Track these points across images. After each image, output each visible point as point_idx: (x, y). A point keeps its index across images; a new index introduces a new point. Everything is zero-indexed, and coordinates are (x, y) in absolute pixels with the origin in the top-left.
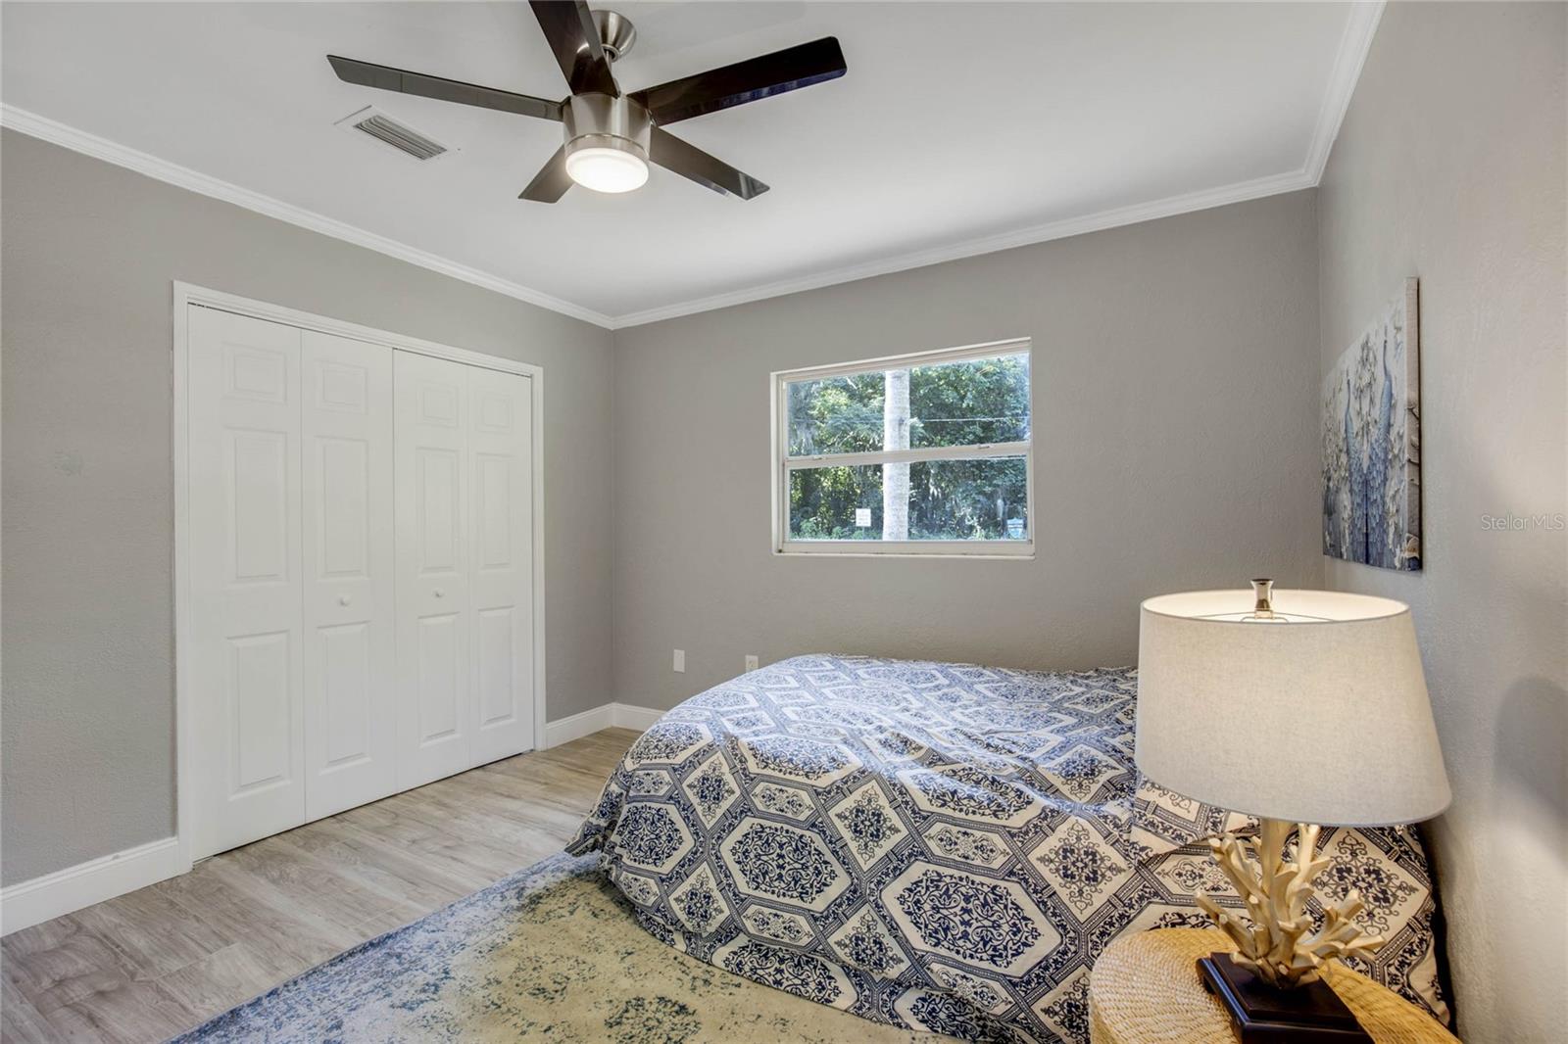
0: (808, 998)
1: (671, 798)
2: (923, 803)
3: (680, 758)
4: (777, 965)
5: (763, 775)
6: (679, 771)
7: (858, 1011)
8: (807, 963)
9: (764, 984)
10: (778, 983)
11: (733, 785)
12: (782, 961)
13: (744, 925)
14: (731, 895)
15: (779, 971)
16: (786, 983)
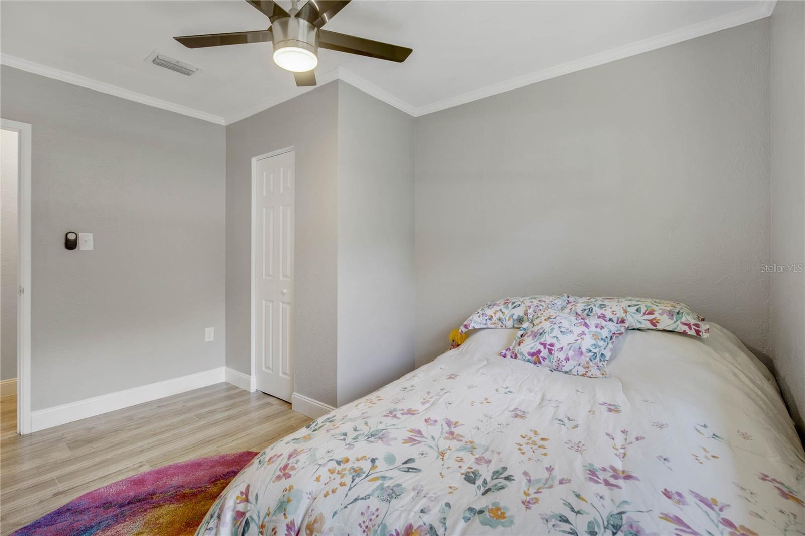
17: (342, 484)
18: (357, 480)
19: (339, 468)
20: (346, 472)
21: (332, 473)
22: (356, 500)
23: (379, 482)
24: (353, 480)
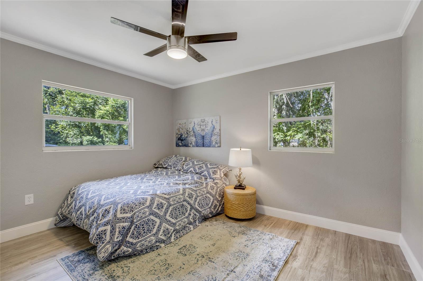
0: (189, 232)
1: (150, 214)
2: (195, 189)
3: (148, 204)
4: (182, 232)
5: (170, 197)
6: (150, 206)
7: (194, 228)
8: (185, 228)
9: (182, 236)
10: (184, 234)
11: (165, 202)
12: (182, 231)
13: (176, 228)
14: (172, 225)
15: (183, 232)
16: (185, 233)
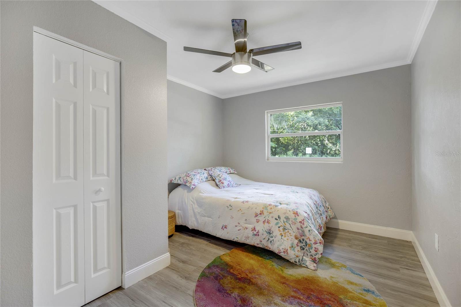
17: (288, 232)
18: (286, 228)
19: (284, 235)
20: (285, 232)
21: (285, 236)
22: (291, 227)
23: (286, 223)
24: (287, 229)
